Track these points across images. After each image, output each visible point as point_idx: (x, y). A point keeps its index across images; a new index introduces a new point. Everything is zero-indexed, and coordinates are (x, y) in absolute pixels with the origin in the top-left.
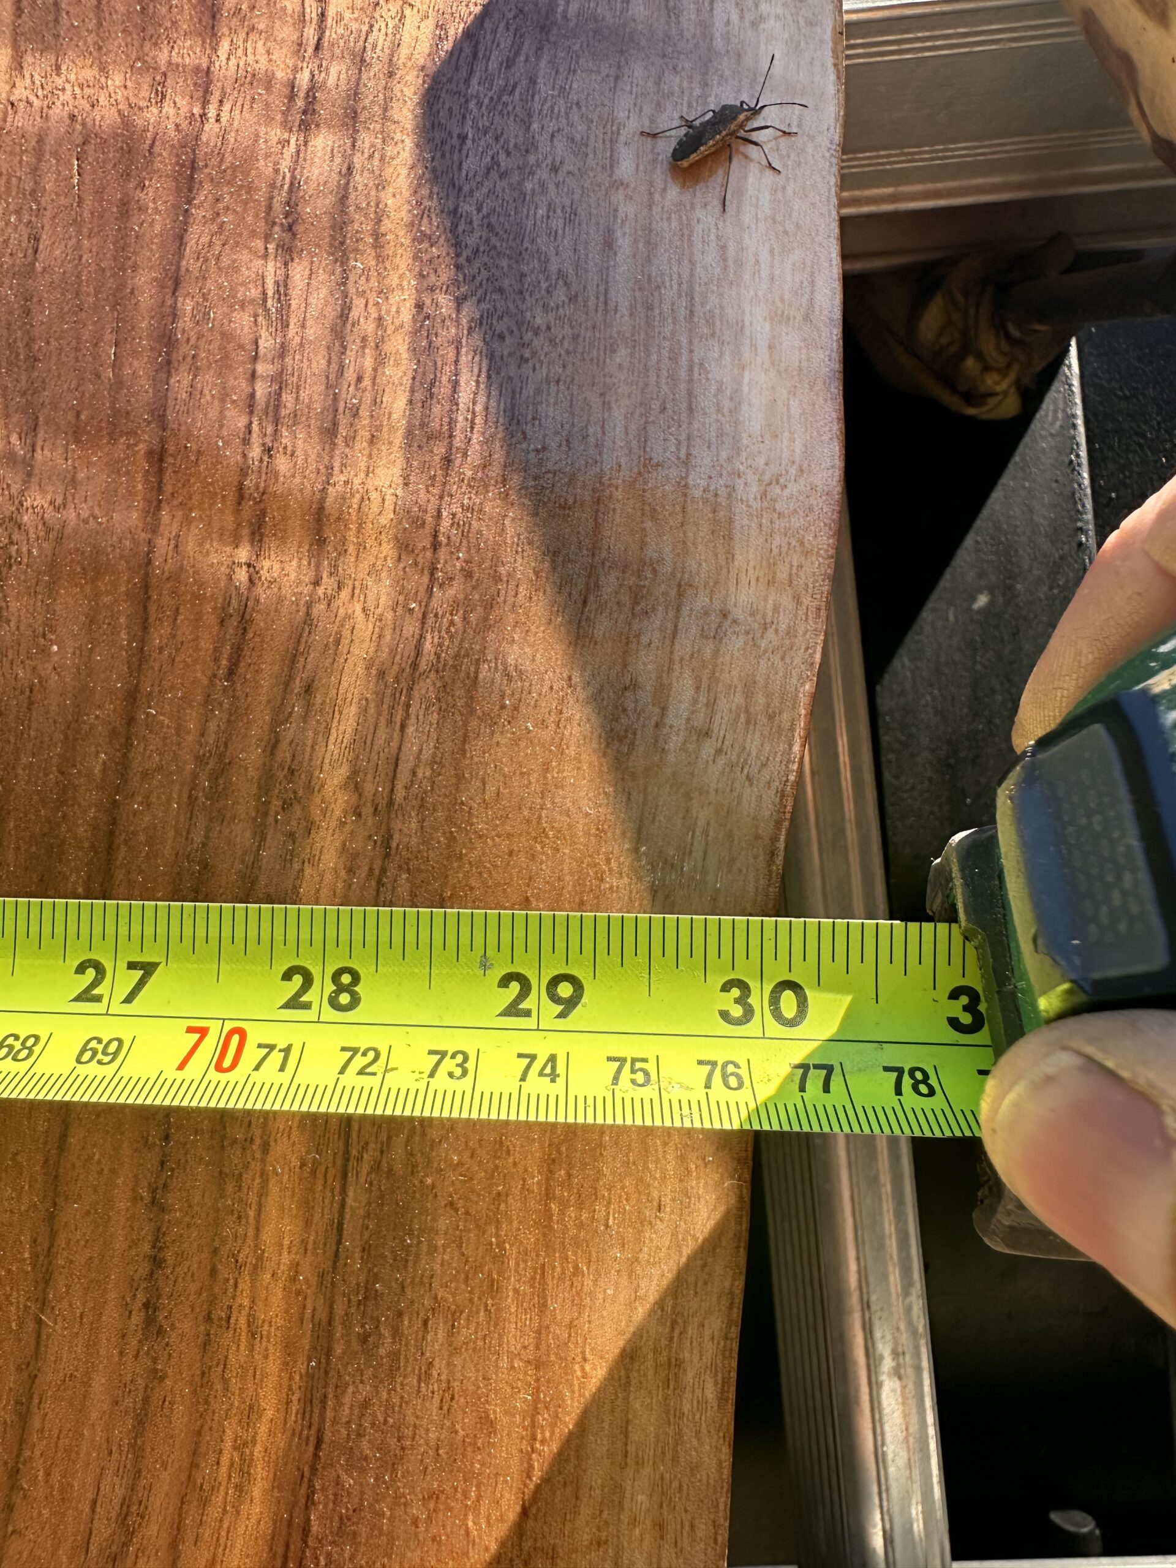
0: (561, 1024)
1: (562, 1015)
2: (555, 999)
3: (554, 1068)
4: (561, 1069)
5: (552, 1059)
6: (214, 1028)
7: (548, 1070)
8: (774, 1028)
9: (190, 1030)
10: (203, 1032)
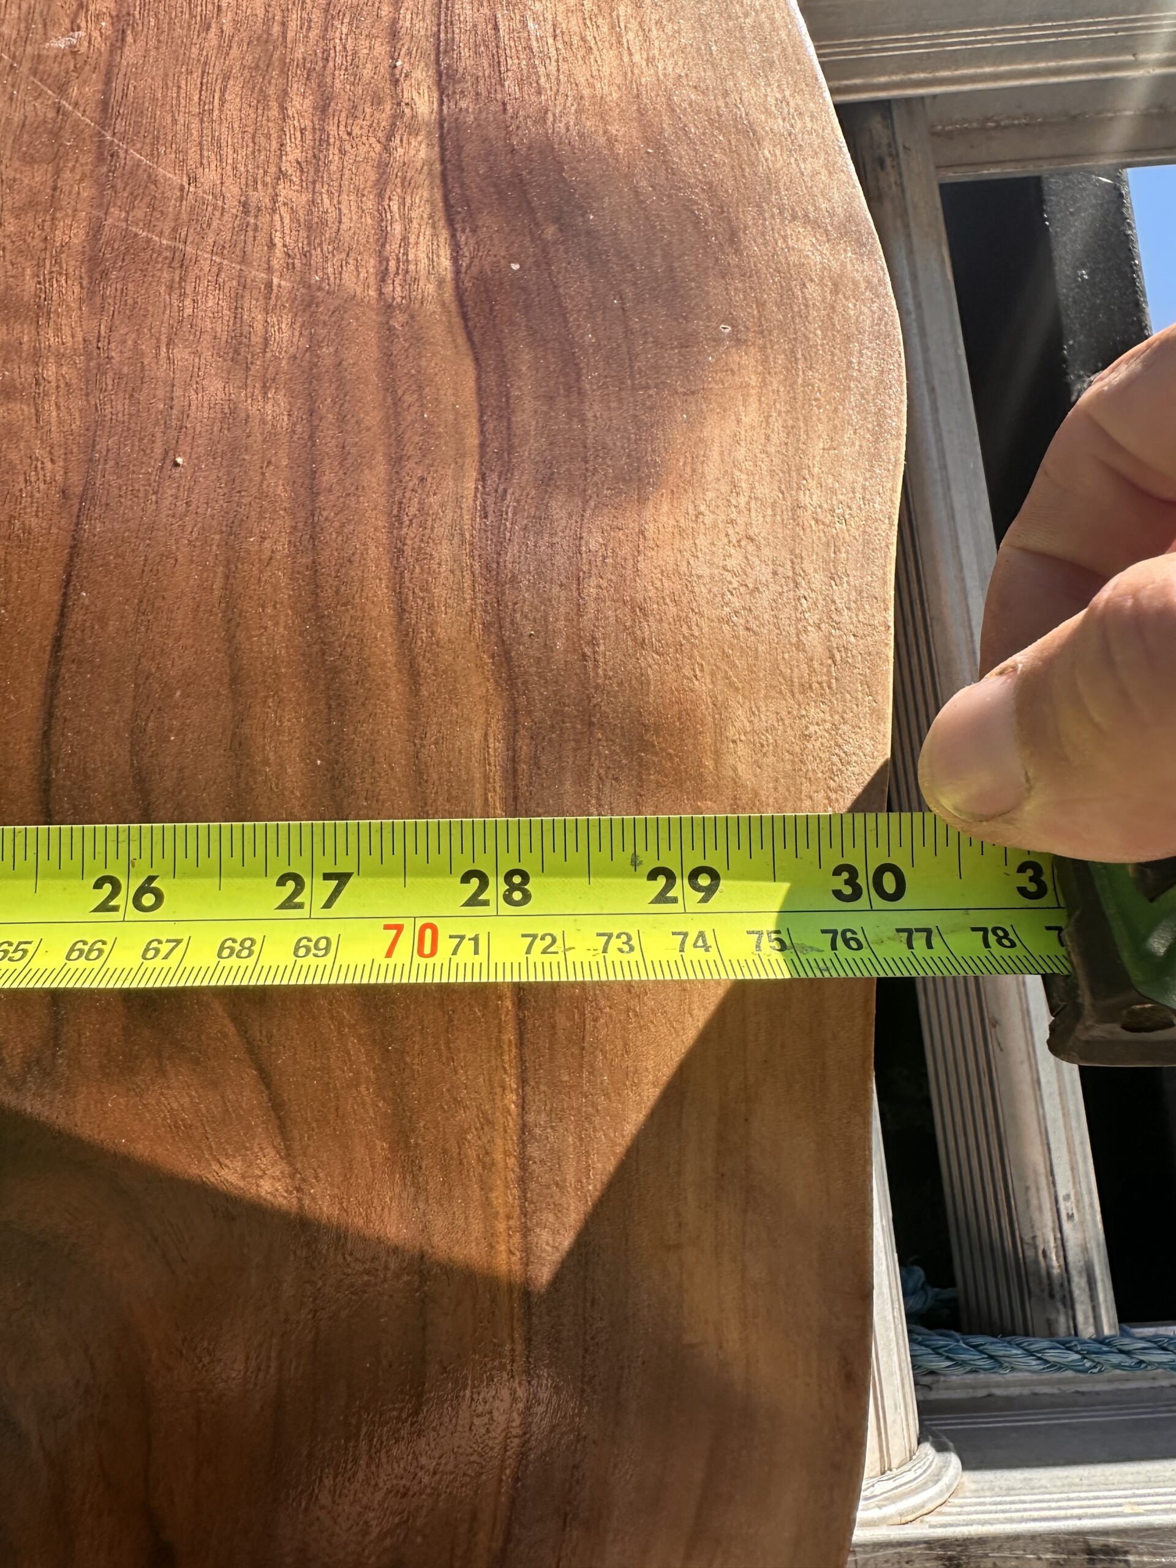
0: (704, 907)
1: (704, 900)
2: (697, 888)
3: (704, 941)
4: (710, 941)
5: (701, 935)
6: (408, 924)
7: (700, 943)
8: (878, 902)
9: (387, 927)
10: (399, 928)
